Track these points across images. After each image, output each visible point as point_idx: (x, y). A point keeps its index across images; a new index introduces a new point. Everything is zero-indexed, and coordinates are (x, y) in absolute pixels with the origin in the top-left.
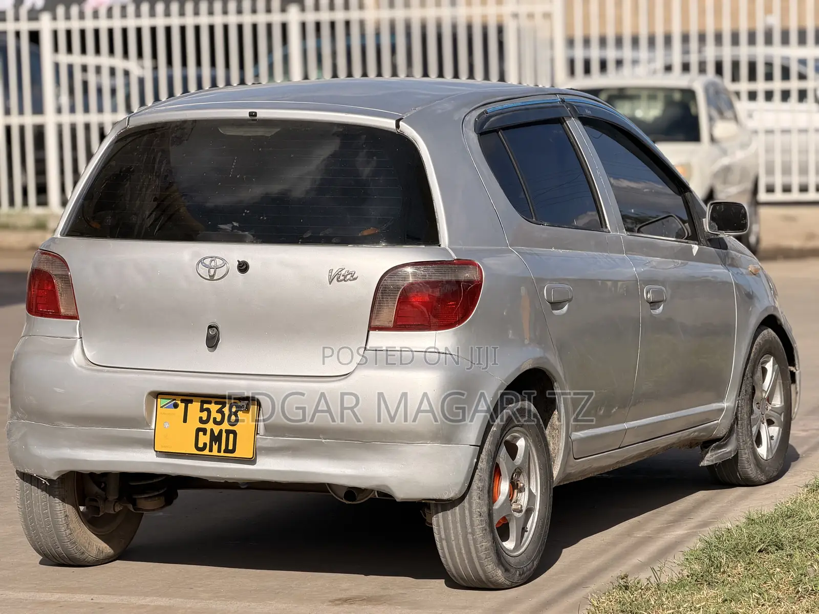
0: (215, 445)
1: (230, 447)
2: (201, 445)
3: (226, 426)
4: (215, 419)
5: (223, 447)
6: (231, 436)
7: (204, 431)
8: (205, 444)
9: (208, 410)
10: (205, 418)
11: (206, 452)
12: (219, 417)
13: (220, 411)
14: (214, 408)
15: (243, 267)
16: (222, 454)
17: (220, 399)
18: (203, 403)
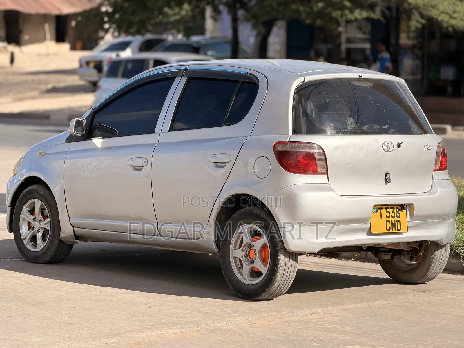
0: (393, 227)
1: (399, 228)
2: (388, 228)
3: (396, 218)
4: (392, 216)
5: (397, 229)
6: (399, 222)
7: (388, 221)
8: (390, 227)
9: (389, 212)
10: (388, 216)
11: (391, 231)
12: (393, 214)
13: (393, 212)
14: (390, 210)
16: (397, 231)
17: (392, 206)
18: (386, 208)
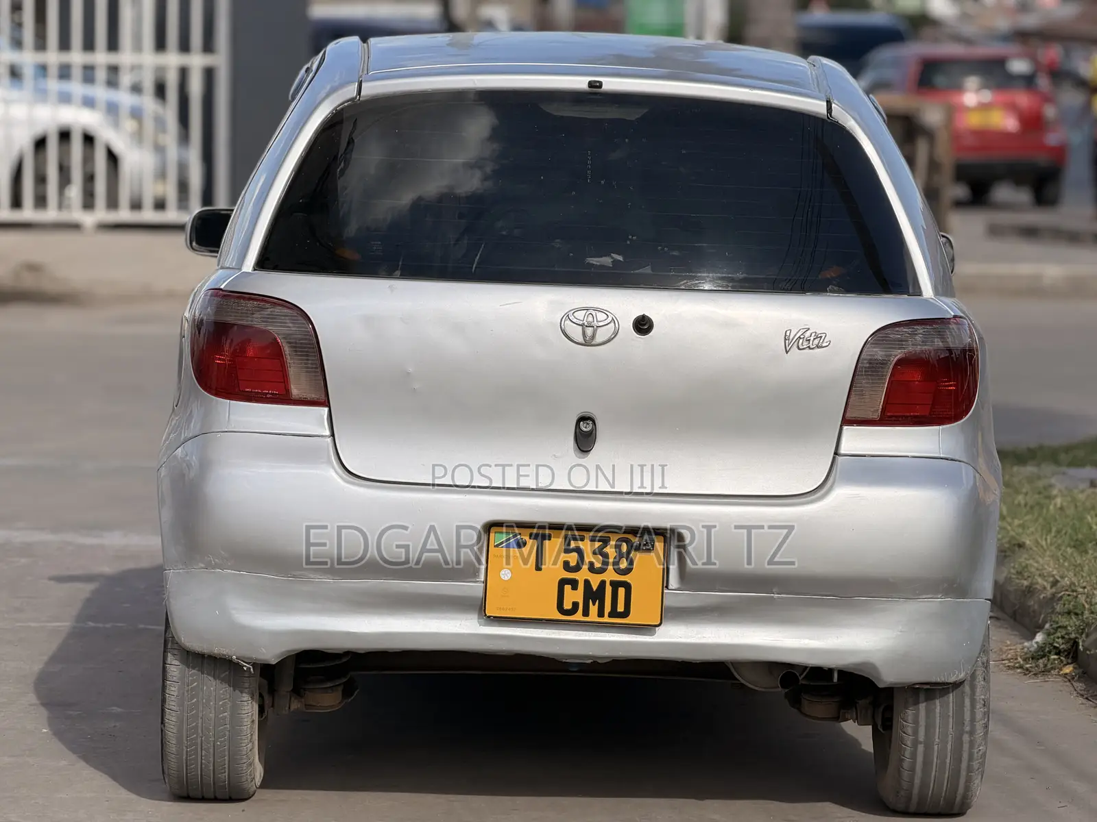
0: (594, 604)
1: (621, 608)
2: (567, 605)
3: (610, 575)
4: (591, 564)
5: (608, 608)
6: (621, 591)
7: (574, 584)
8: (575, 605)
9: (579, 551)
10: (573, 563)
11: (578, 616)
12: (598, 562)
15: (643, 325)
16: (606, 619)
